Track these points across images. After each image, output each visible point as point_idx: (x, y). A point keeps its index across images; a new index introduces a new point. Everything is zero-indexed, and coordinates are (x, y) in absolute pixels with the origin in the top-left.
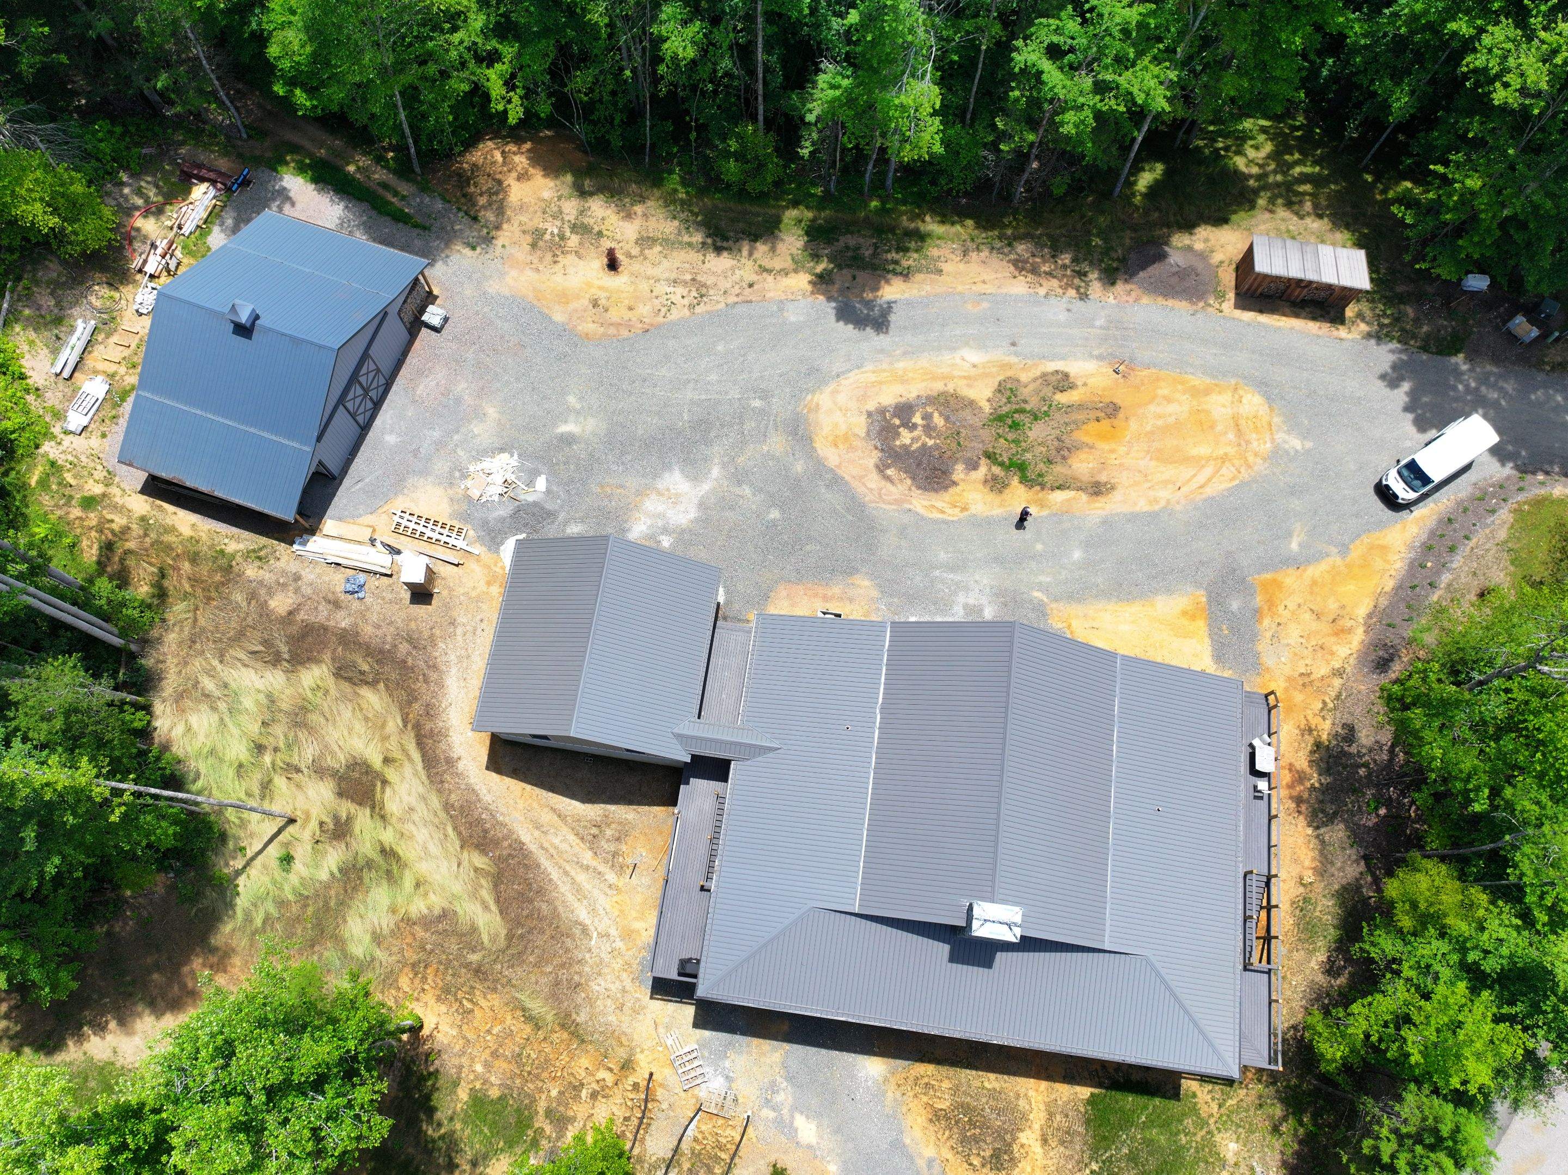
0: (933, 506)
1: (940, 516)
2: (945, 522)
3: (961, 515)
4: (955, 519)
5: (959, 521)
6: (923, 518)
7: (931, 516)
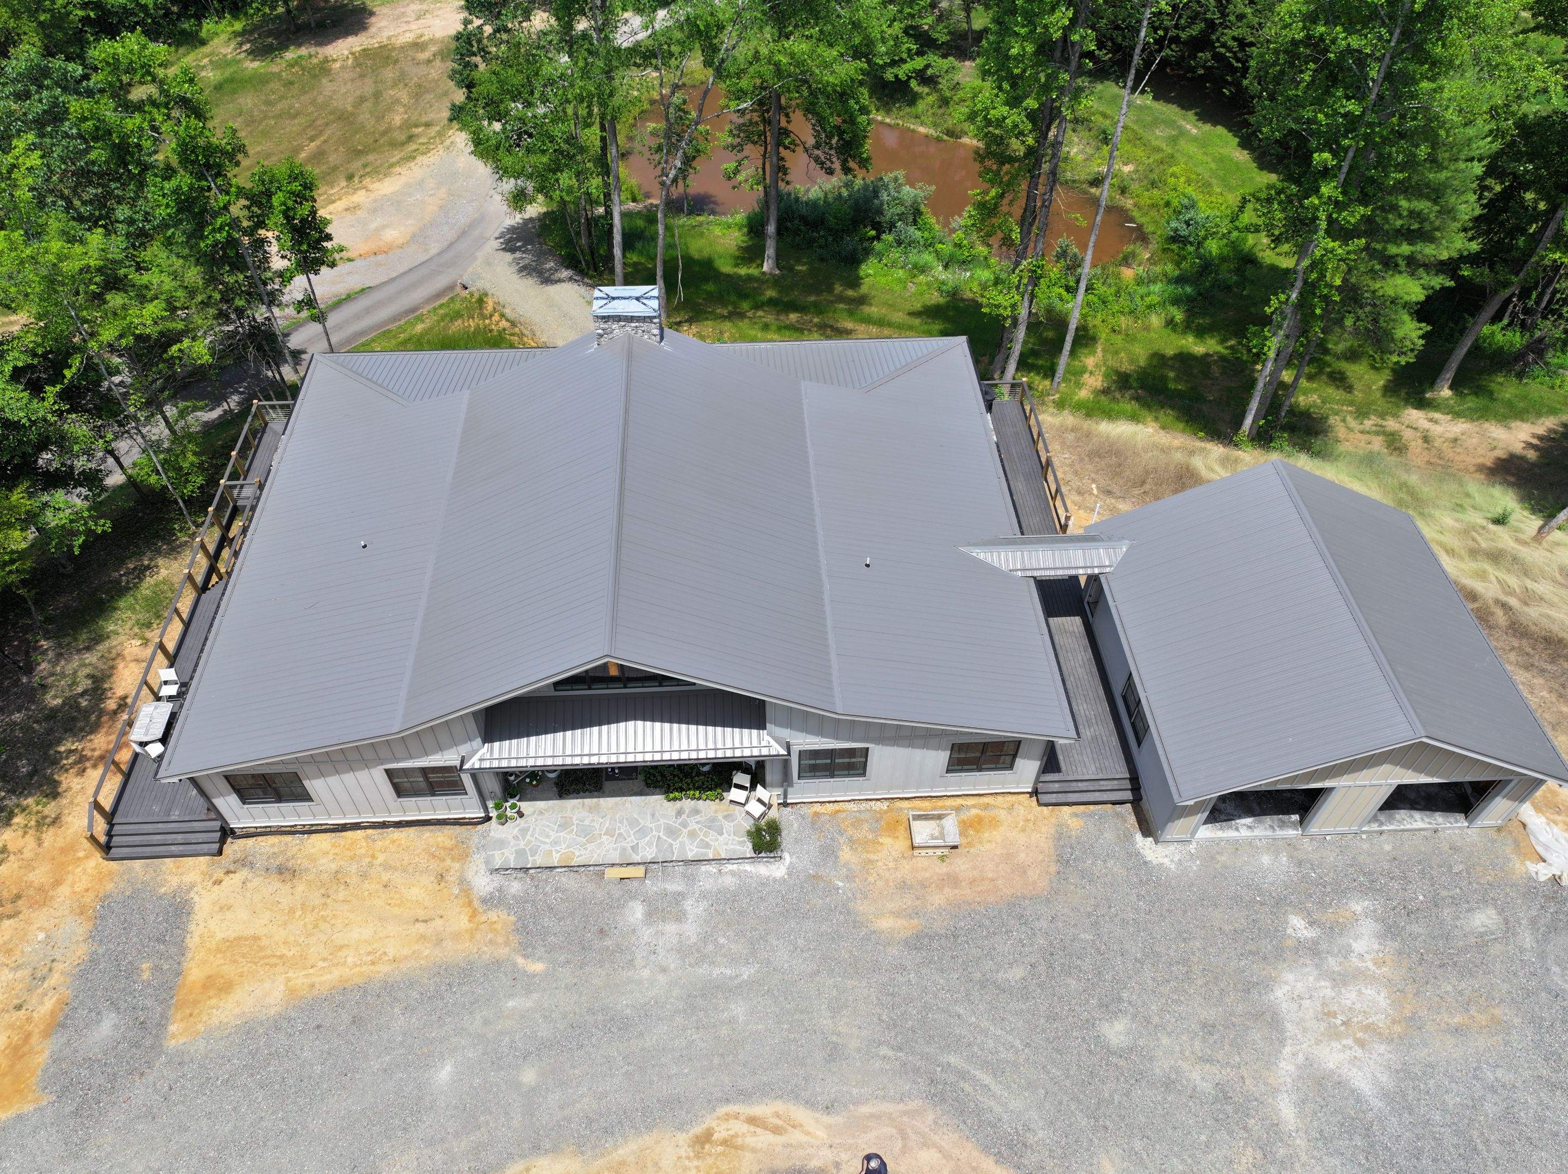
0: (777, 1130)
1: (758, 1110)
2: (745, 1096)
3: (709, 1121)
4: (723, 1110)
5: (712, 1104)
6: (794, 1095)
7: (780, 1106)
